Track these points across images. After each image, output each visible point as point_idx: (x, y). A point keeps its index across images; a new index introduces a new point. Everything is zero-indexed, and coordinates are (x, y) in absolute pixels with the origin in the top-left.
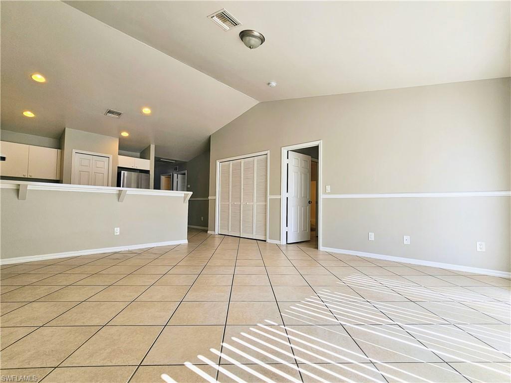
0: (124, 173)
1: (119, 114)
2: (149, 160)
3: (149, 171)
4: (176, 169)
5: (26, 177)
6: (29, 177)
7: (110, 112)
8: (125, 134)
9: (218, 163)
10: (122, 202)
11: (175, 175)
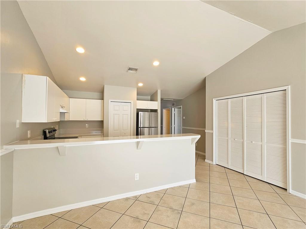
0: (141, 113)
1: (136, 70)
2: (157, 102)
3: (157, 110)
4: (173, 105)
5: (85, 120)
6: (87, 120)
7: (130, 69)
8: (141, 85)
9: (214, 101)
10: (140, 149)
11: (173, 109)
